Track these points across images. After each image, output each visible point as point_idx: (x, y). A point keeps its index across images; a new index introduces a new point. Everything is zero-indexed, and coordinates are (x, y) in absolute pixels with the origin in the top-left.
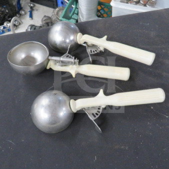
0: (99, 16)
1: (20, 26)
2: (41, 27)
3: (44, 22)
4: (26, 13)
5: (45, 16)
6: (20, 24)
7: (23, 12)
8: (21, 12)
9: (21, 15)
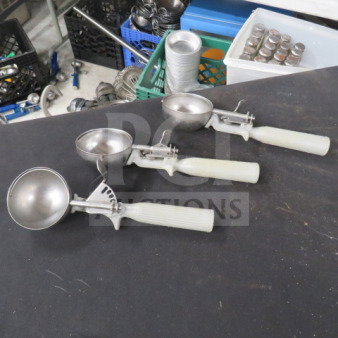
0: (201, 82)
1: (56, 101)
2: (95, 102)
3: (100, 93)
4: (66, 79)
5: (102, 83)
6: (56, 97)
7: (62, 77)
8: (57, 77)
9: (57, 81)
